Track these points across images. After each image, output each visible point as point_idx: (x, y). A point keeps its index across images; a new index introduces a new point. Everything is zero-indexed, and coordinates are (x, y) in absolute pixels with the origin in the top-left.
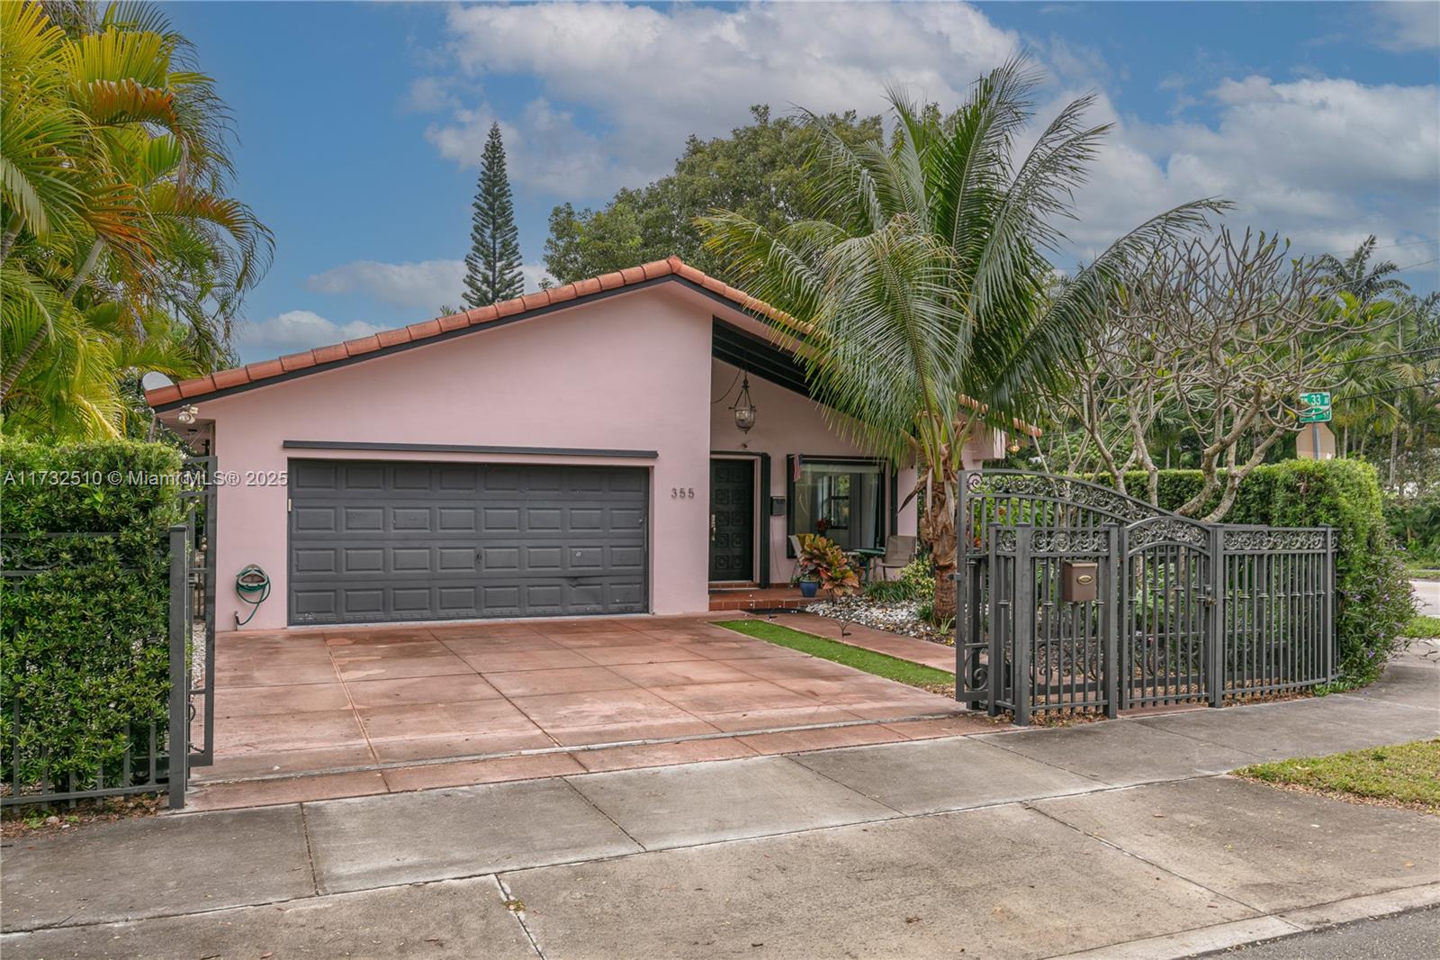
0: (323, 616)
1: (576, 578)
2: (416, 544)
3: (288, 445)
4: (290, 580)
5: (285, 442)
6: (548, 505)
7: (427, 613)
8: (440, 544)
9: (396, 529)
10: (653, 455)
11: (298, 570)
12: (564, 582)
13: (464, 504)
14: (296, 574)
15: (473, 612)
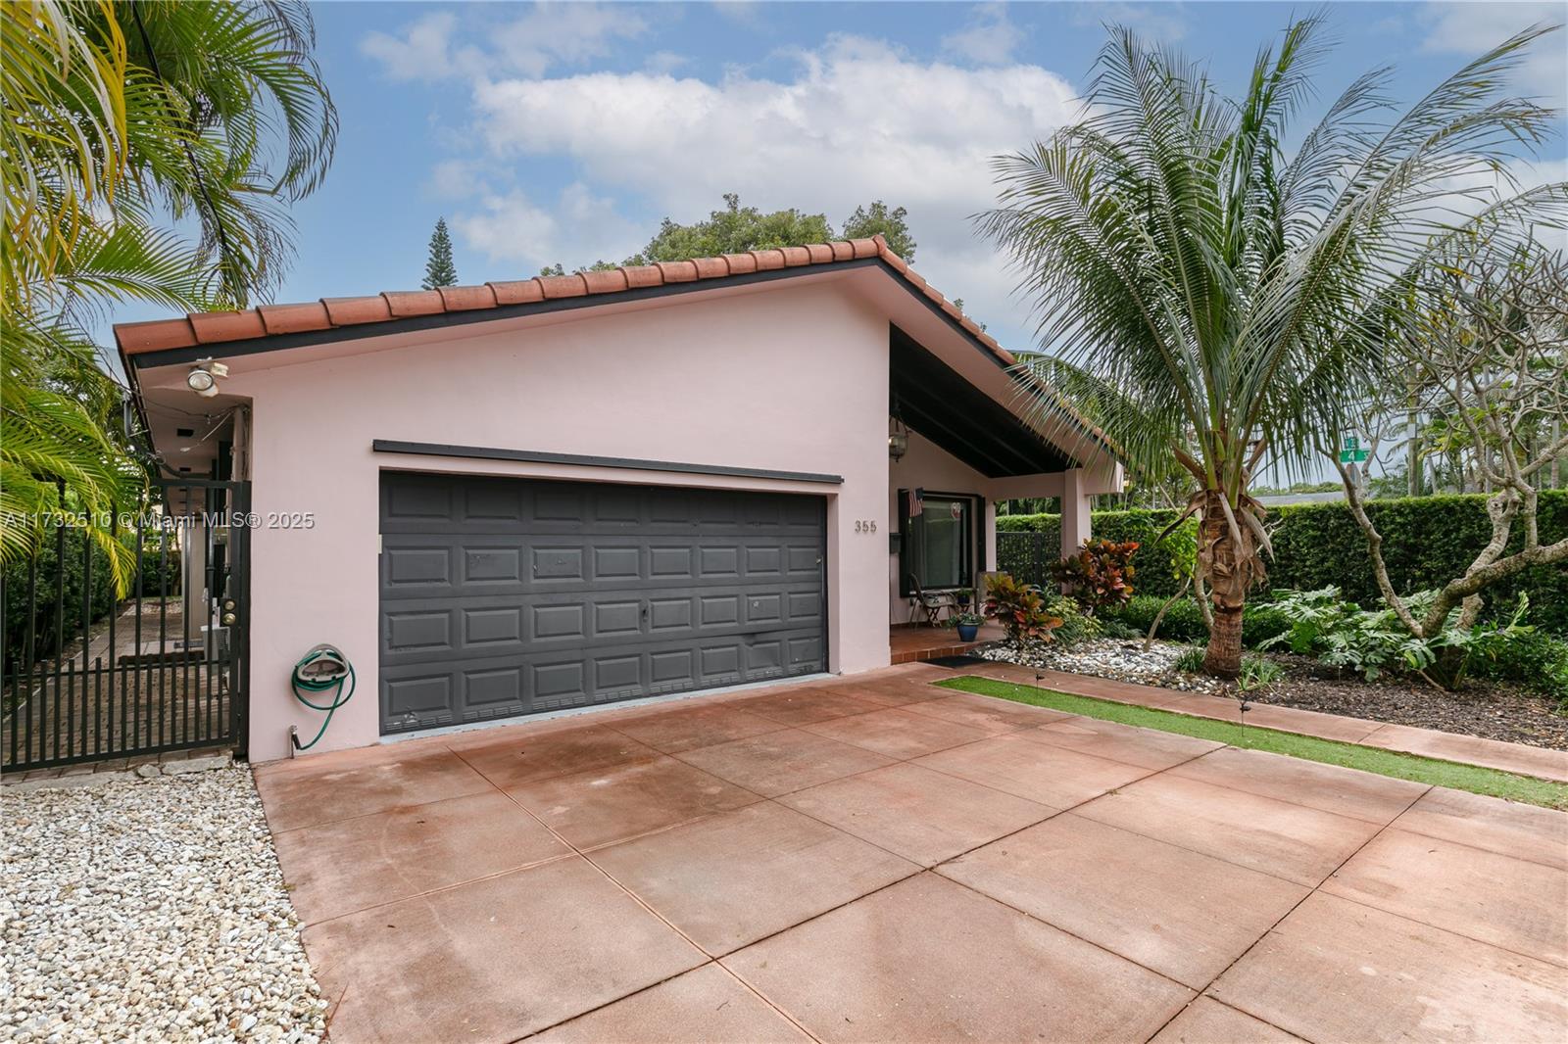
0: (430, 716)
1: (753, 634)
2: (567, 598)
3: (380, 447)
4: (383, 663)
5: (376, 442)
6: (724, 541)
7: (580, 697)
8: (596, 597)
9: (536, 577)
10: (837, 481)
11: (391, 648)
12: (740, 640)
13: (626, 541)
14: (389, 652)
15: (638, 689)
